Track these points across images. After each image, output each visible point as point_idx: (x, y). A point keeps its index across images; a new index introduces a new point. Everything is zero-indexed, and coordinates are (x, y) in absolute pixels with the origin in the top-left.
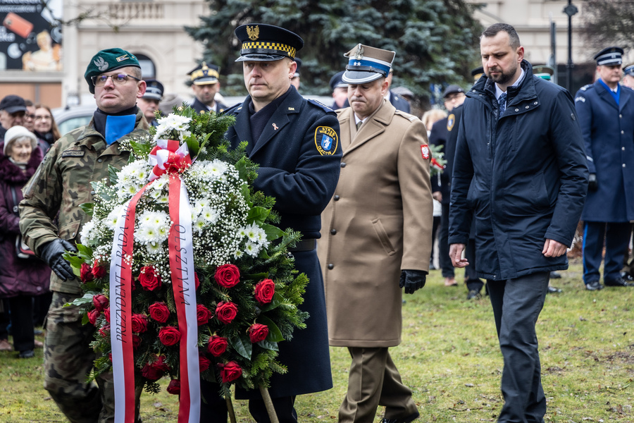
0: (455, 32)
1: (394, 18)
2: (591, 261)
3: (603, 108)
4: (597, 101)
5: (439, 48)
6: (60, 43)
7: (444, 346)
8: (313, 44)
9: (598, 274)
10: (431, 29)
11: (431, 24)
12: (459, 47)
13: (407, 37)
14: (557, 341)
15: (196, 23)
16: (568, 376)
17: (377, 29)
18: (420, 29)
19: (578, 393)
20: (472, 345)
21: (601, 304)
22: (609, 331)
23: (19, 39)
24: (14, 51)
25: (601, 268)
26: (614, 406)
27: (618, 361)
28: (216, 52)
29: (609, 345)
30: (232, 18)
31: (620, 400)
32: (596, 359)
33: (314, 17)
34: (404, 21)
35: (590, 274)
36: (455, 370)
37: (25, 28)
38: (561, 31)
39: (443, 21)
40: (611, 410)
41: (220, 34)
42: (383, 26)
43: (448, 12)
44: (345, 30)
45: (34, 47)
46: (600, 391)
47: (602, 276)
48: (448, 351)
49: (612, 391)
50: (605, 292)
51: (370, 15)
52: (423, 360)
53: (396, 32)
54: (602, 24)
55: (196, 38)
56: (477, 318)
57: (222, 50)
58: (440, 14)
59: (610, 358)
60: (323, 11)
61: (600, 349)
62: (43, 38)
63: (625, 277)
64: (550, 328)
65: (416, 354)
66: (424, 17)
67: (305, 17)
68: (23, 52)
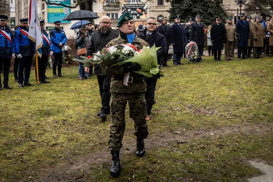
0: (218, 10)
1: (206, 8)
2: (239, 54)
3: (241, 24)
4: (240, 23)
5: (214, 14)
6: (146, 14)
7: (208, 70)
8: (190, 13)
9: (241, 57)
10: (213, 10)
11: (213, 9)
12: (218, 13)
13: (208, 12)
14: (230, 69)
15: (169, 9)
16: (230, 76)
17: (203, 10)
18: (211, 10)
19: (231, 80)
20: (213, 70)
21: (240, 62)
22: (240, 68)
23: (139, 13)
24: (138, 15)
25: (241, 55)
26: (238, 82)
27: (241, 73)
28: (172, 15)
29: (239, 70)
30: (175, 8)
31: (239, 81)
32: (236, 73)
33: (190, 8)
34: (208, 8)
35: (239, 57)
36: (208, 75)
37: (140, 11)
38: (239, 10)
39: (215, 8)
40: (237, 83)
41: (173, 11)
42: (204, 9)
43: (216, 7)
44: (196, 10)
45: (142, 15)
46: (236, 79)
47: (242, 57)
48: (208, 71)
49: (238, 79)
50: (242, 60)
51: (201, 7)
52: (203, 73)
53: (206, 11)
54: (249, 9)
55: (169, 12)
56: (215, 65)
57: (173, 14)
58: (215, 7)
59: (239, 73)
60: (192, 7)
61: (238, 71)
62: (143, 13)
63: (246, 57)
64: (229, 67)
65: (202, 72)
66: (212, 8)
67: (189, 8)
68: (140, 15)
